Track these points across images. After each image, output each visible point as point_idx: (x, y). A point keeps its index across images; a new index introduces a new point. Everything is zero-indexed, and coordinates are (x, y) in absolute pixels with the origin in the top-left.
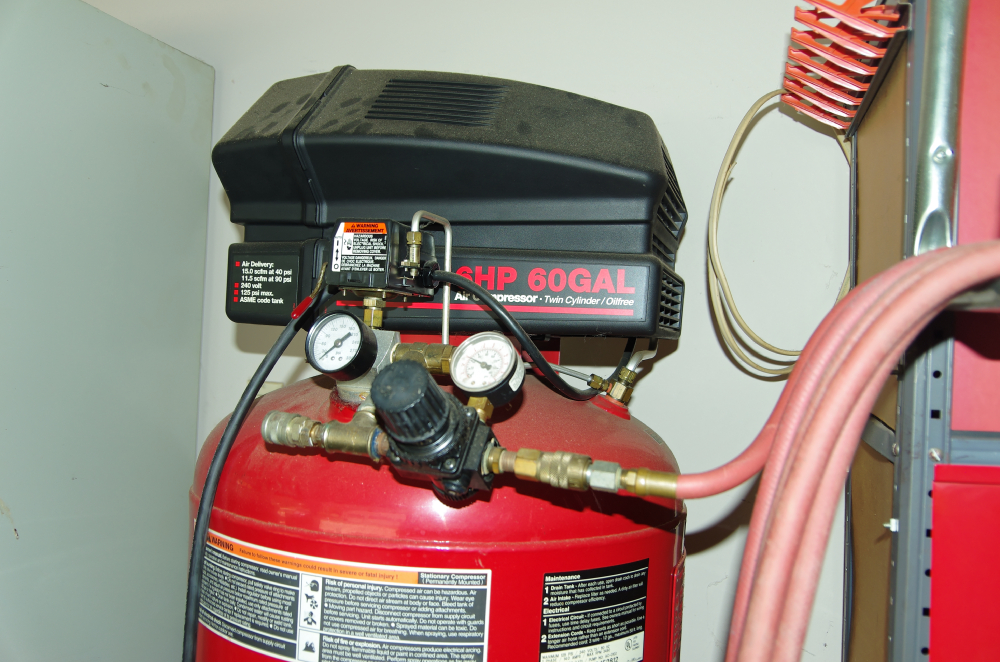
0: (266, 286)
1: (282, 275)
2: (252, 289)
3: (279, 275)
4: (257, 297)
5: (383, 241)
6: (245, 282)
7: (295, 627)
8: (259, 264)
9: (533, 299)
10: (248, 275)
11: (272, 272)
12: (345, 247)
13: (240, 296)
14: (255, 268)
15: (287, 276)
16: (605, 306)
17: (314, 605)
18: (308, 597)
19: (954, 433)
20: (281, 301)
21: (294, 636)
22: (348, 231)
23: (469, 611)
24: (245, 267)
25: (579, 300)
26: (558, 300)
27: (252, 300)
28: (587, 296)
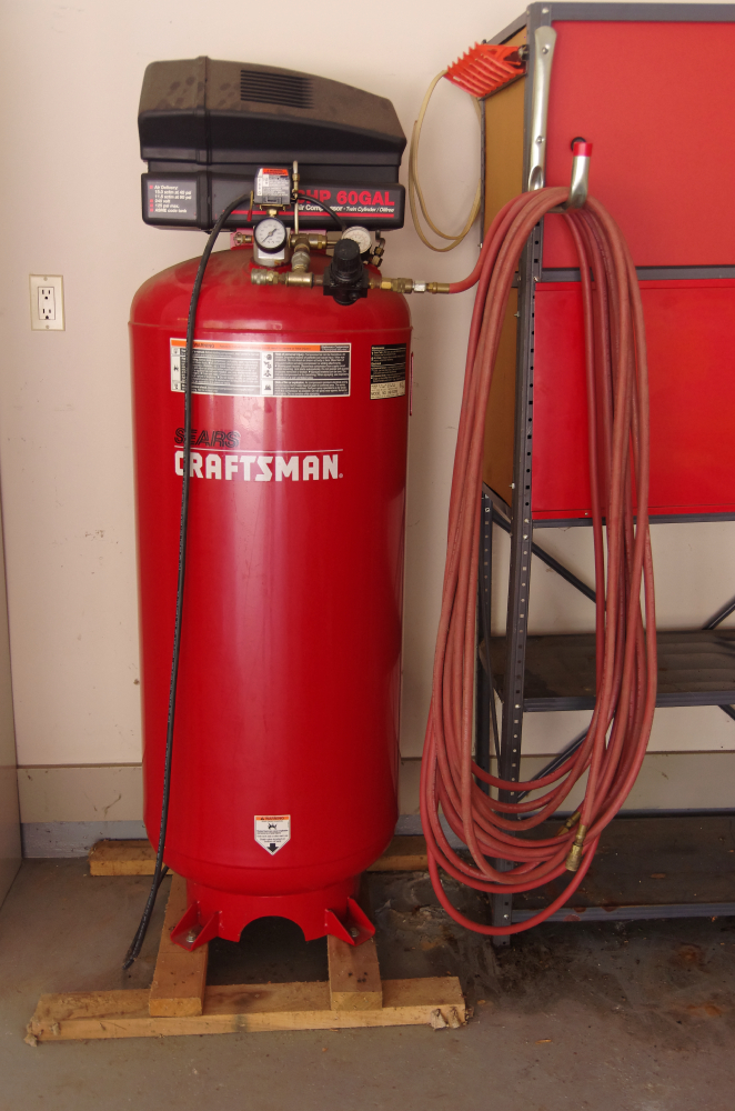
0: (174, 201)
1: (185, 195)
2: (163, 204)
3: (182, 195)
4: (168, 209)
5: (284, 179)
6: (158, 199)
7: (259, 379)
8: (168, 187)
9: (340, 209)
10: (160, 194)
11: (177, 192)
13: (155, 208)
14: (164, 190)
15: (188, 196)
16: (379, 212)
17: (269, 367)
18: (266, 363)
19: (544, 270)
20: (185, 211)
21: (259, 384)
22: (265, 173)
23: (342, 363)
24: (156, 189)
26: (353, 209)
27: (165, 211)
28: (369, 206)
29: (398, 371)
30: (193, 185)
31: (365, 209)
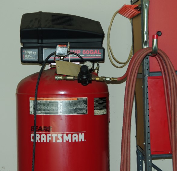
6: (26, 55)
7: (58, 109)
8: (29, 51)
11: (32, 53)
13: (25, 57)
15: (35, 53)
16: (96, 56)
17: (61, 105)
18: (60, 104)
19: (150, 72)
20: (34, 58)
21: (58, 111)
22: (59, 46)
23: (85, 104)
24: (25, 52)
25: (92, 56)
26: (88, 56)
27: (28, 58)
29: (104, 106)
30: (37, 50)
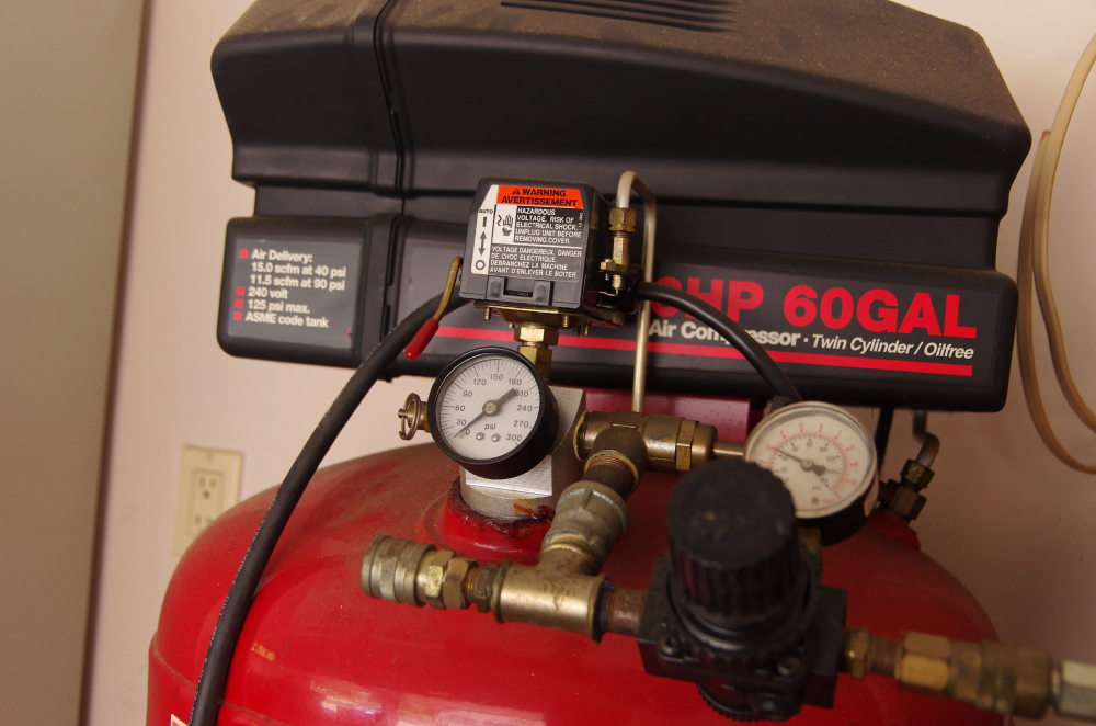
0: (296, 295)
1: (328, 278)
2: (269, 299)
3: (321, 277)
4: (279, 314)
5: (574, 222)
6: (256, 286)
8: (285, 255)
9: (793, 339)
10: (264, 274)
11: (307, 271)
12: (499, 230)
13: (246, 309)
14: (275, 262)
15: (337, 279)
16: (922, 357)
20: (323, 323)
24: (257, 260)
26: (837, 343)
27: (270, 318)
28: (889, 339)
30: (353, 250)
31: (876, 345)
